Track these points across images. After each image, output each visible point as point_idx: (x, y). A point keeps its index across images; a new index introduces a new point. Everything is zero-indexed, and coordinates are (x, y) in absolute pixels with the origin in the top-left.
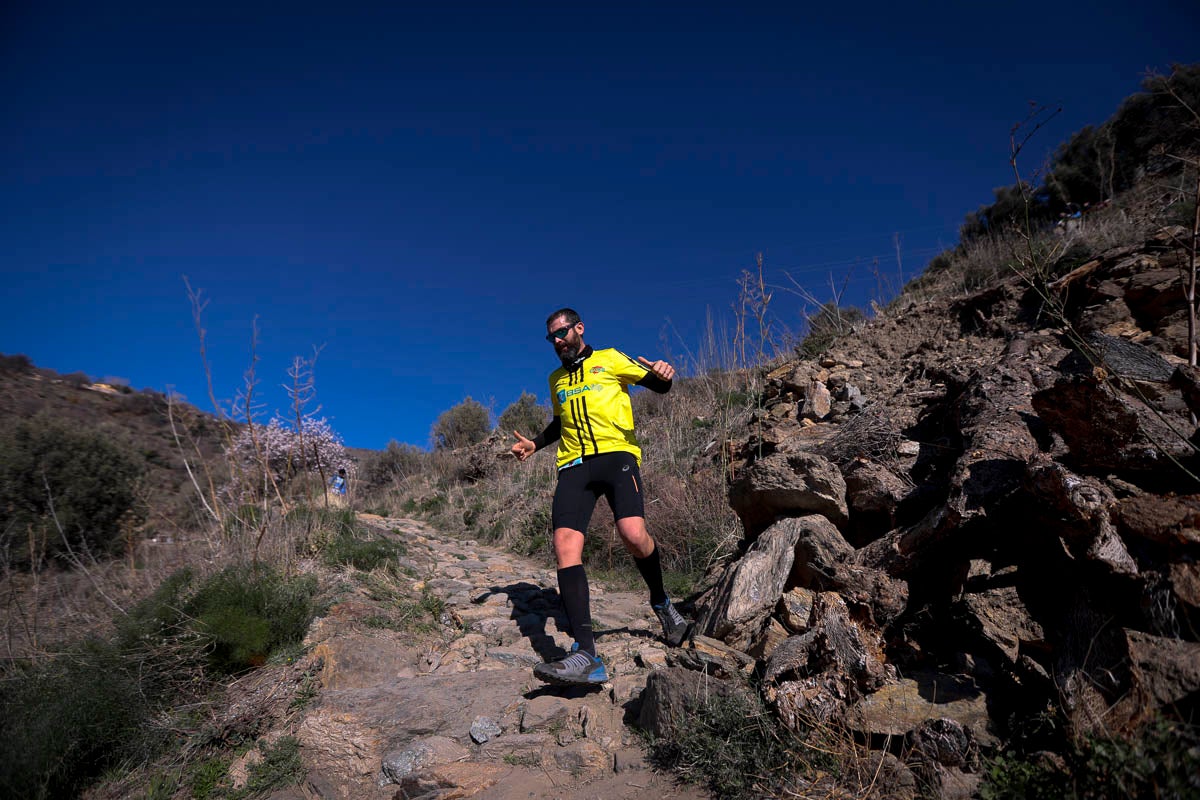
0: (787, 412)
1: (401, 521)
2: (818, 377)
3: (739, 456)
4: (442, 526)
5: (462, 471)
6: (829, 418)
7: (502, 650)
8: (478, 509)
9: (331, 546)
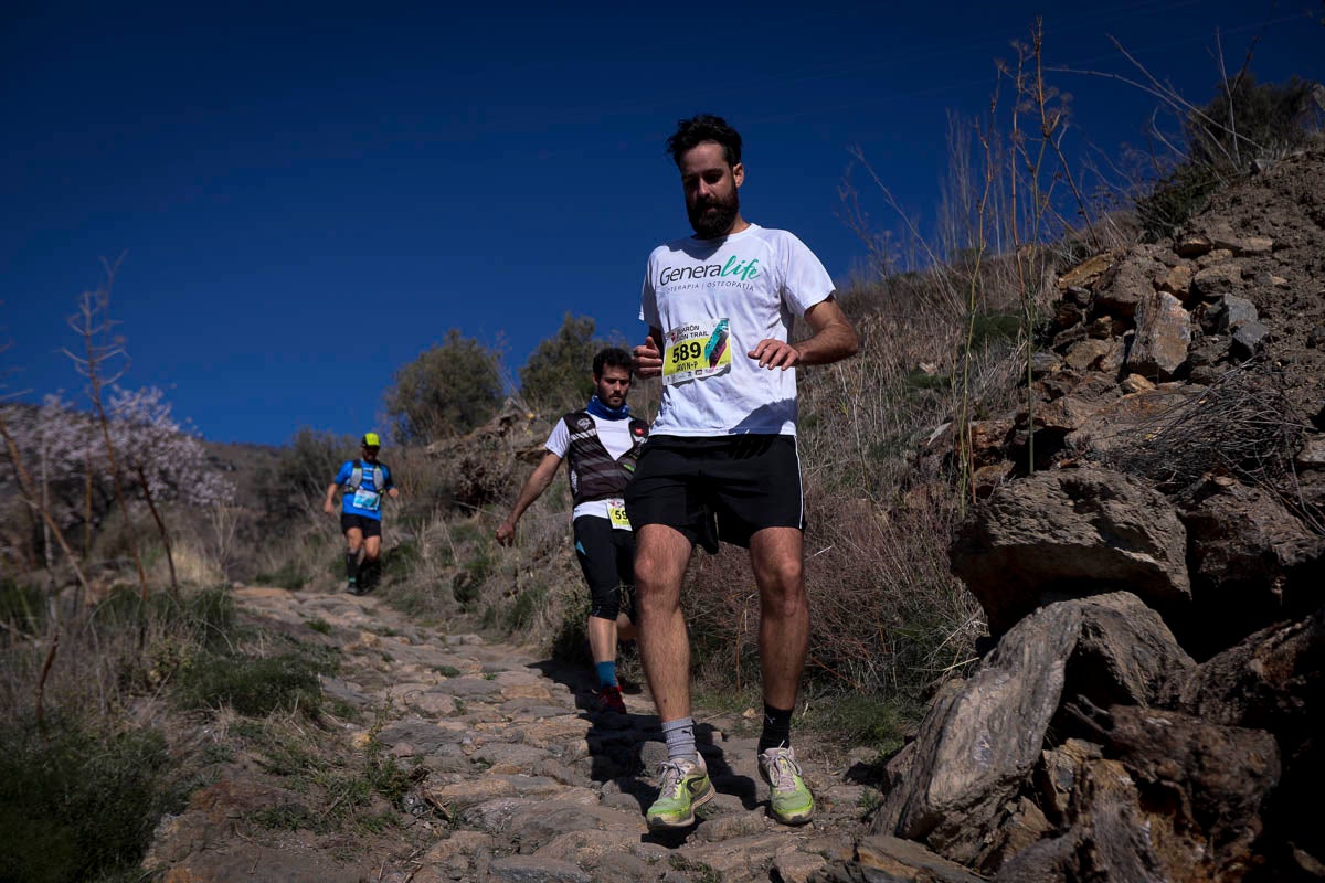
0: (1100, 358)
1: (330, 599)
2: (1170, 280)
3: (995, 455)
4: (411, 605)
5: (447, 490)
6: (1184, 372)
7: (518, 862)
8: (481, 571)
9: (187, 670)
